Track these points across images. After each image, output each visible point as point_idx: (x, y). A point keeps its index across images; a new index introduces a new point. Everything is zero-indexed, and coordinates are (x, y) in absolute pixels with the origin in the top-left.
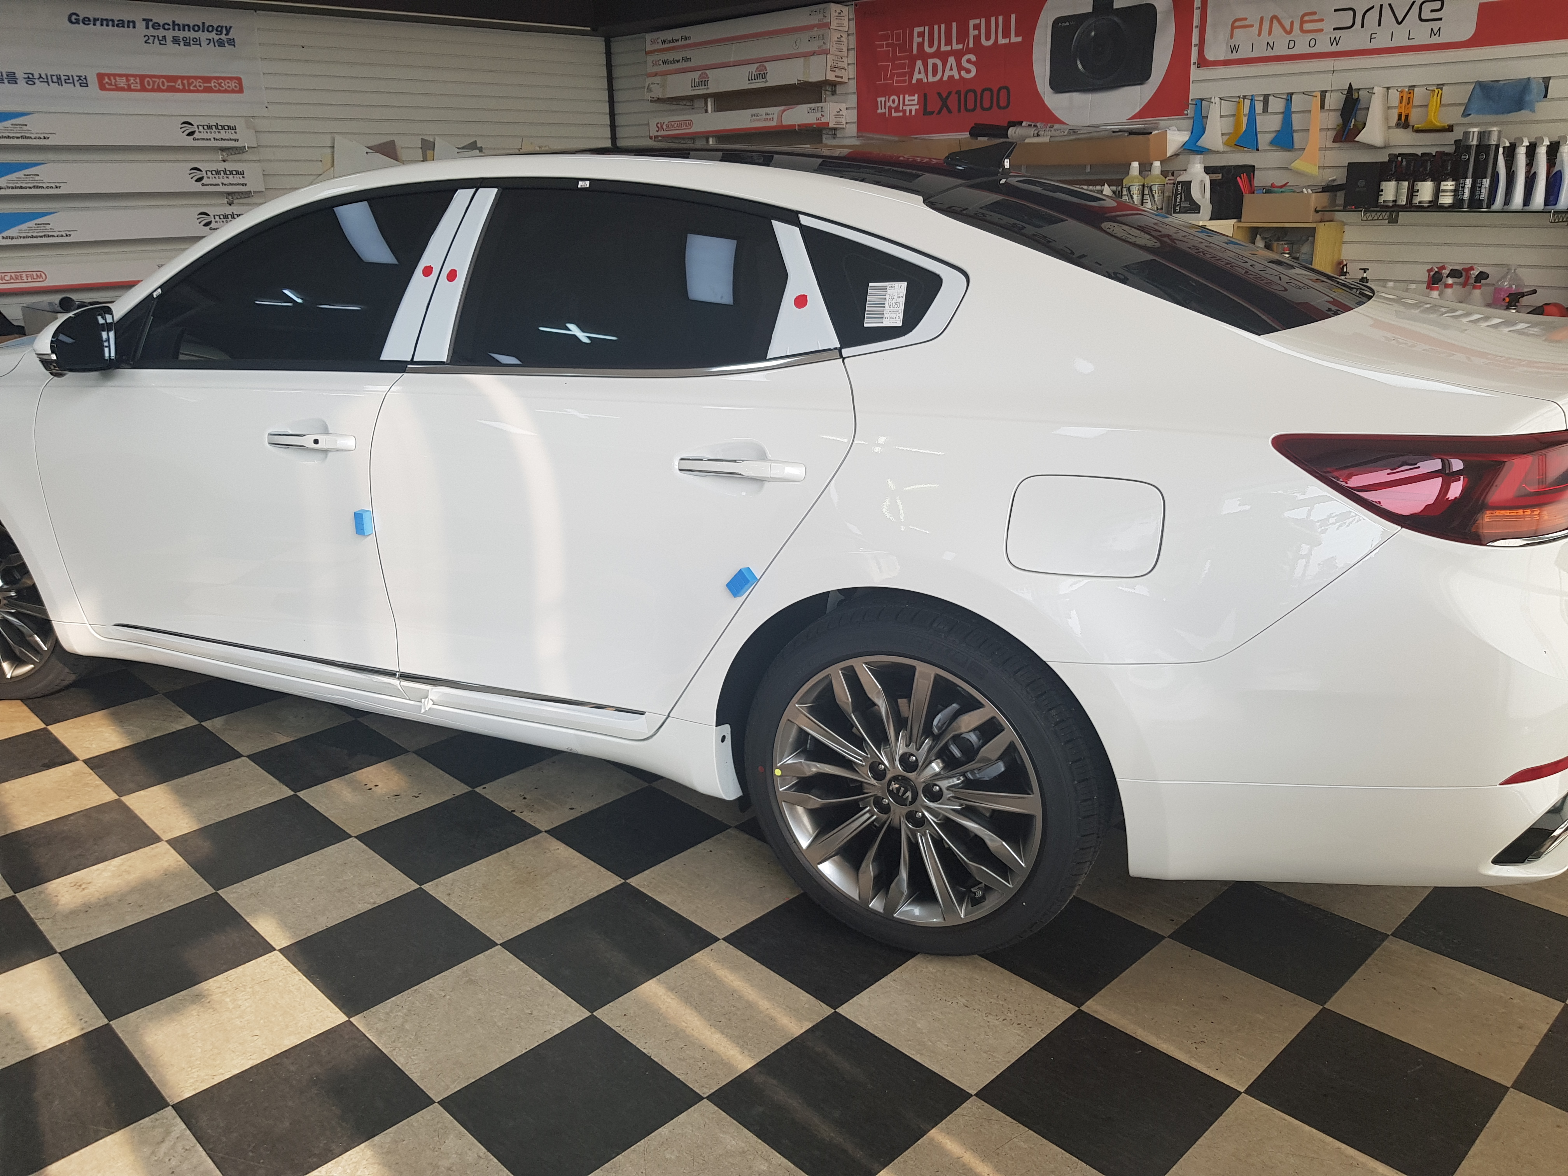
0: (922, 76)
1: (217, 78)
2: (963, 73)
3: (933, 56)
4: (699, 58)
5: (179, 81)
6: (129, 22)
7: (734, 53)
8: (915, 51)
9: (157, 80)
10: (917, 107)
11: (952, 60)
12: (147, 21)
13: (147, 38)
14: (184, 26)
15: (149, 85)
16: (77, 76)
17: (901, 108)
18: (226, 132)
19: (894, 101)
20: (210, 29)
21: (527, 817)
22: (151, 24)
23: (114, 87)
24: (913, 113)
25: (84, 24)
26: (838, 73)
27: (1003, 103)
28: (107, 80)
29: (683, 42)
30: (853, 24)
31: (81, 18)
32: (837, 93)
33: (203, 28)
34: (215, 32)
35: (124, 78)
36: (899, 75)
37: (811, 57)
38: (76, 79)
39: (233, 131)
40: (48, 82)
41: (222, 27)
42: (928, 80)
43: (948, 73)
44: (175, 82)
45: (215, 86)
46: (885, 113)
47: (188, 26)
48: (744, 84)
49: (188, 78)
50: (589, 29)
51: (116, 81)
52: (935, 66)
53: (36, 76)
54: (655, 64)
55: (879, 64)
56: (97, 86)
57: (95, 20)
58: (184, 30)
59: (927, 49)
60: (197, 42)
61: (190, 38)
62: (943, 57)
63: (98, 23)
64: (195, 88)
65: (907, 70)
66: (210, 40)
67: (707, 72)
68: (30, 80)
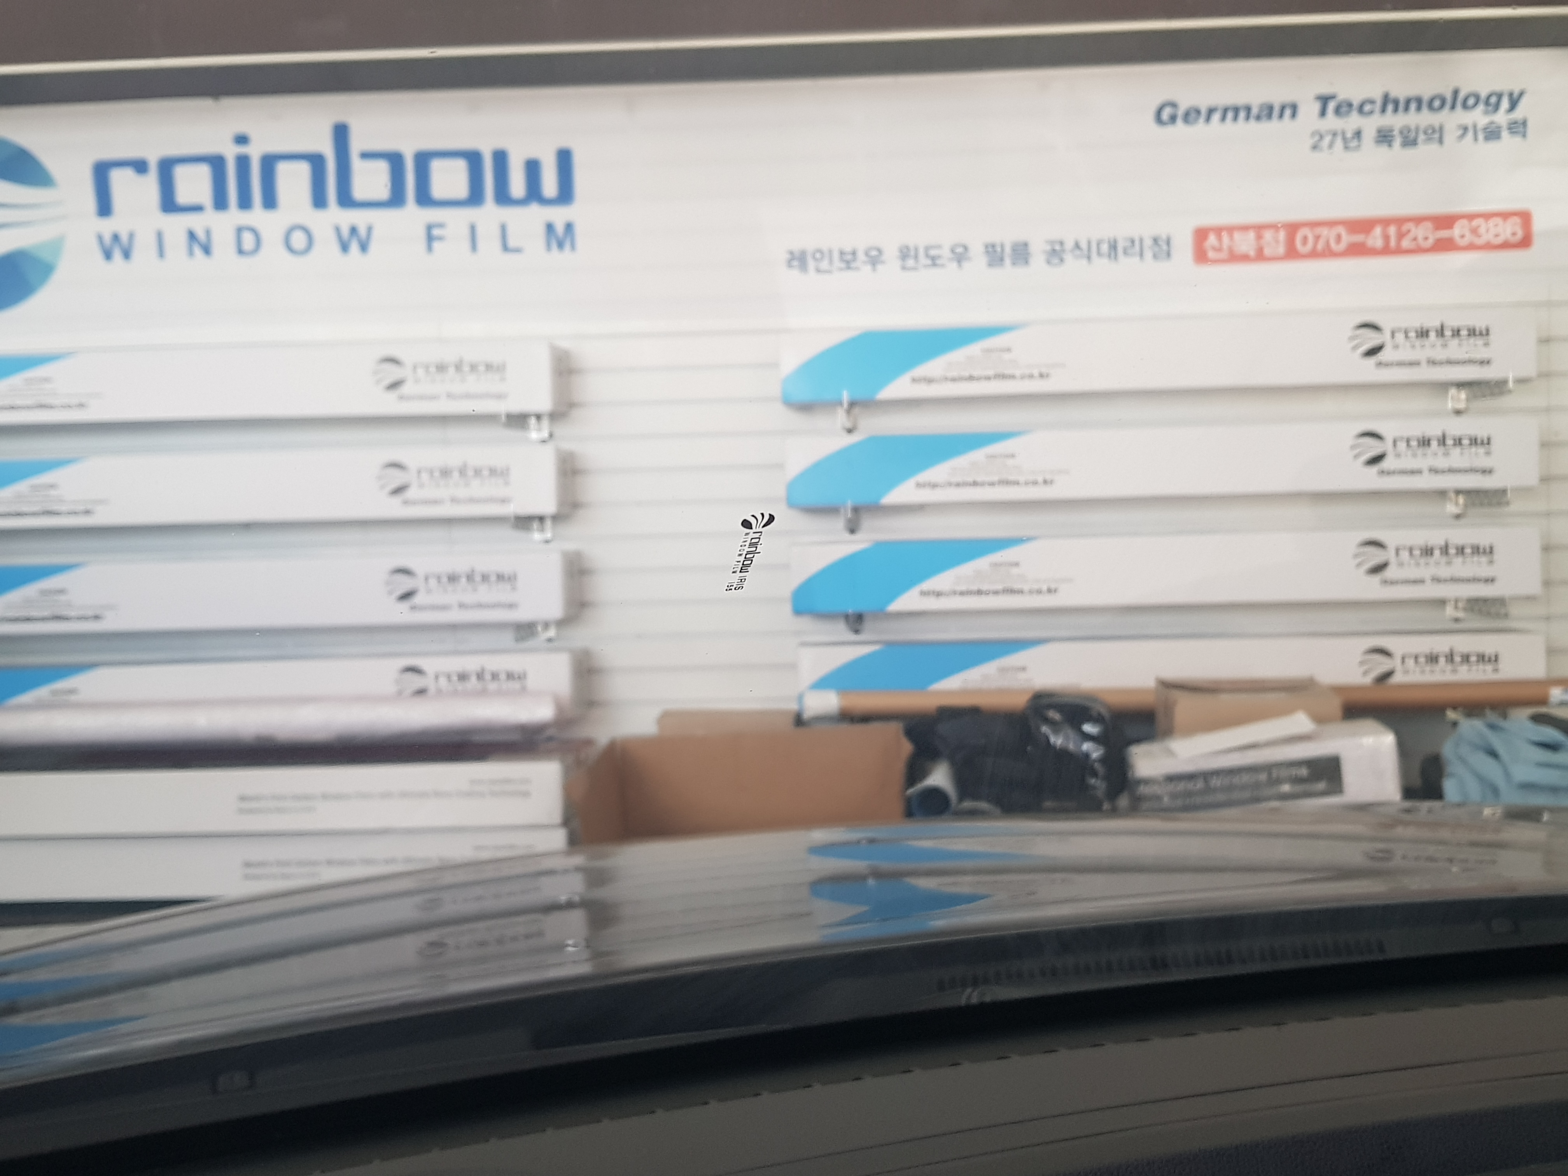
1: (1473, 216)
5: (1378, 231)
6: (1283, 106)
9: (1324, 232)
12: (1324, 100)
13: (1317, 138)
14: (1408, 101)
15: (1305, 243)
16: (1150, 238)
18: (1461, 344)
20: (1471, 102)
22: (1331, 106)
25: (1186, 122)
31: (1181, 112)
33: (1454, 101)
34: (1481, 107)
35: (1252, 235)
38: (1148, 242)
39: (1479, 341)
40: (1089, 258)
41: (1500, 96)
44: (1368, 233)
45: (1462, 236)
47: (1419, 101)
49: (1400, 221)
53: (1069, 244)
57: (1211, 111)
58: (1407, 112)
60: (1436, 134)
61: (1418, 127)
63: (1216, 117)
64: (1412, 245)
66: (1465, 129)
68: (1056, 254)
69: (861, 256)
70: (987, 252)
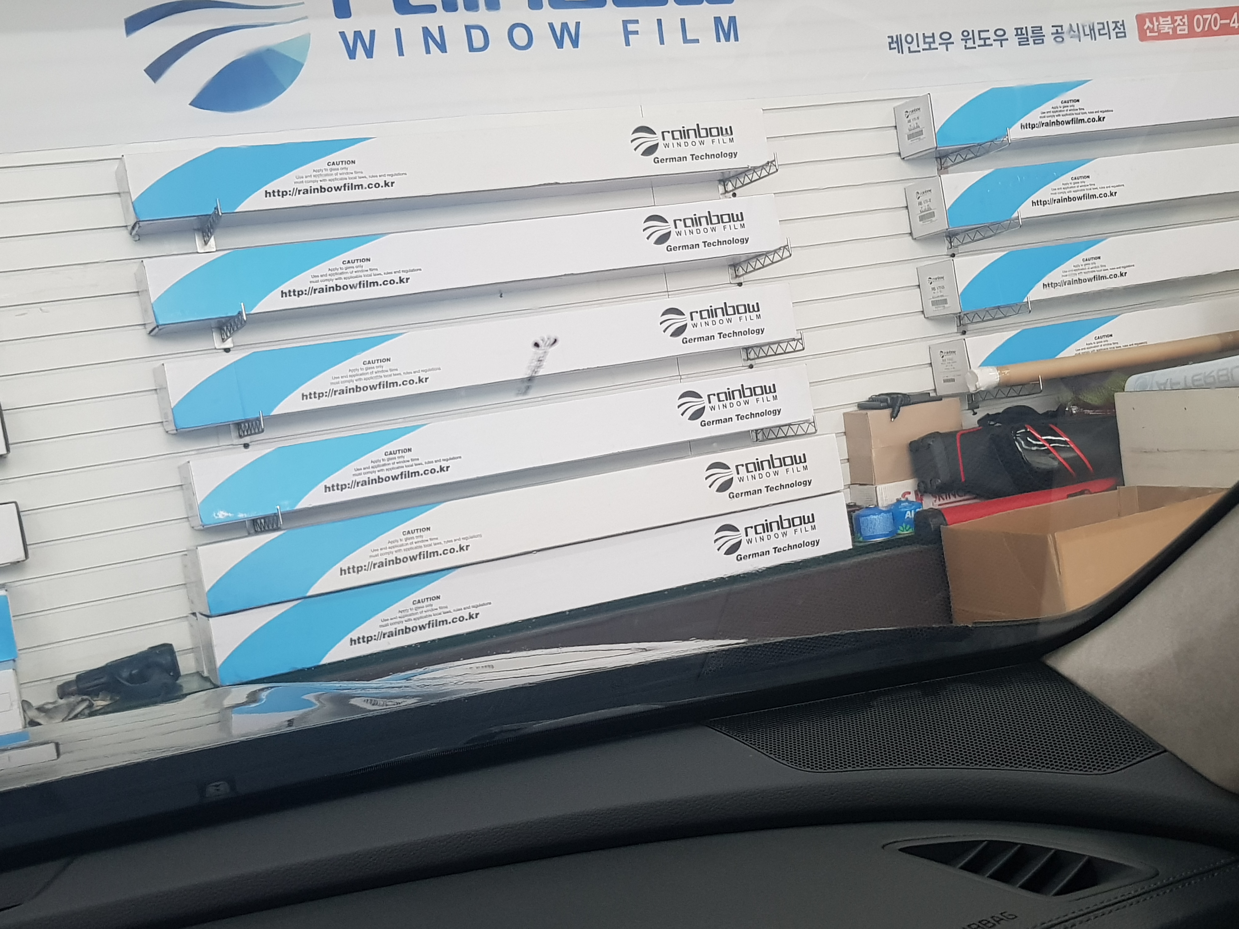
9: (1209, 16)
15: (1198, 25)
16: (1113, 22)
23: (1157, 34)
28: (1148, 24)
35: (1169, 18)
38: (1112, 26)
40: (1078, 37)
44: (1230, 17)
51: (1159, 24)
53: (1066, 29)
56: (1137, 34)
68: (1058, 35)
69: (938, 40)
70: (1017, 34)
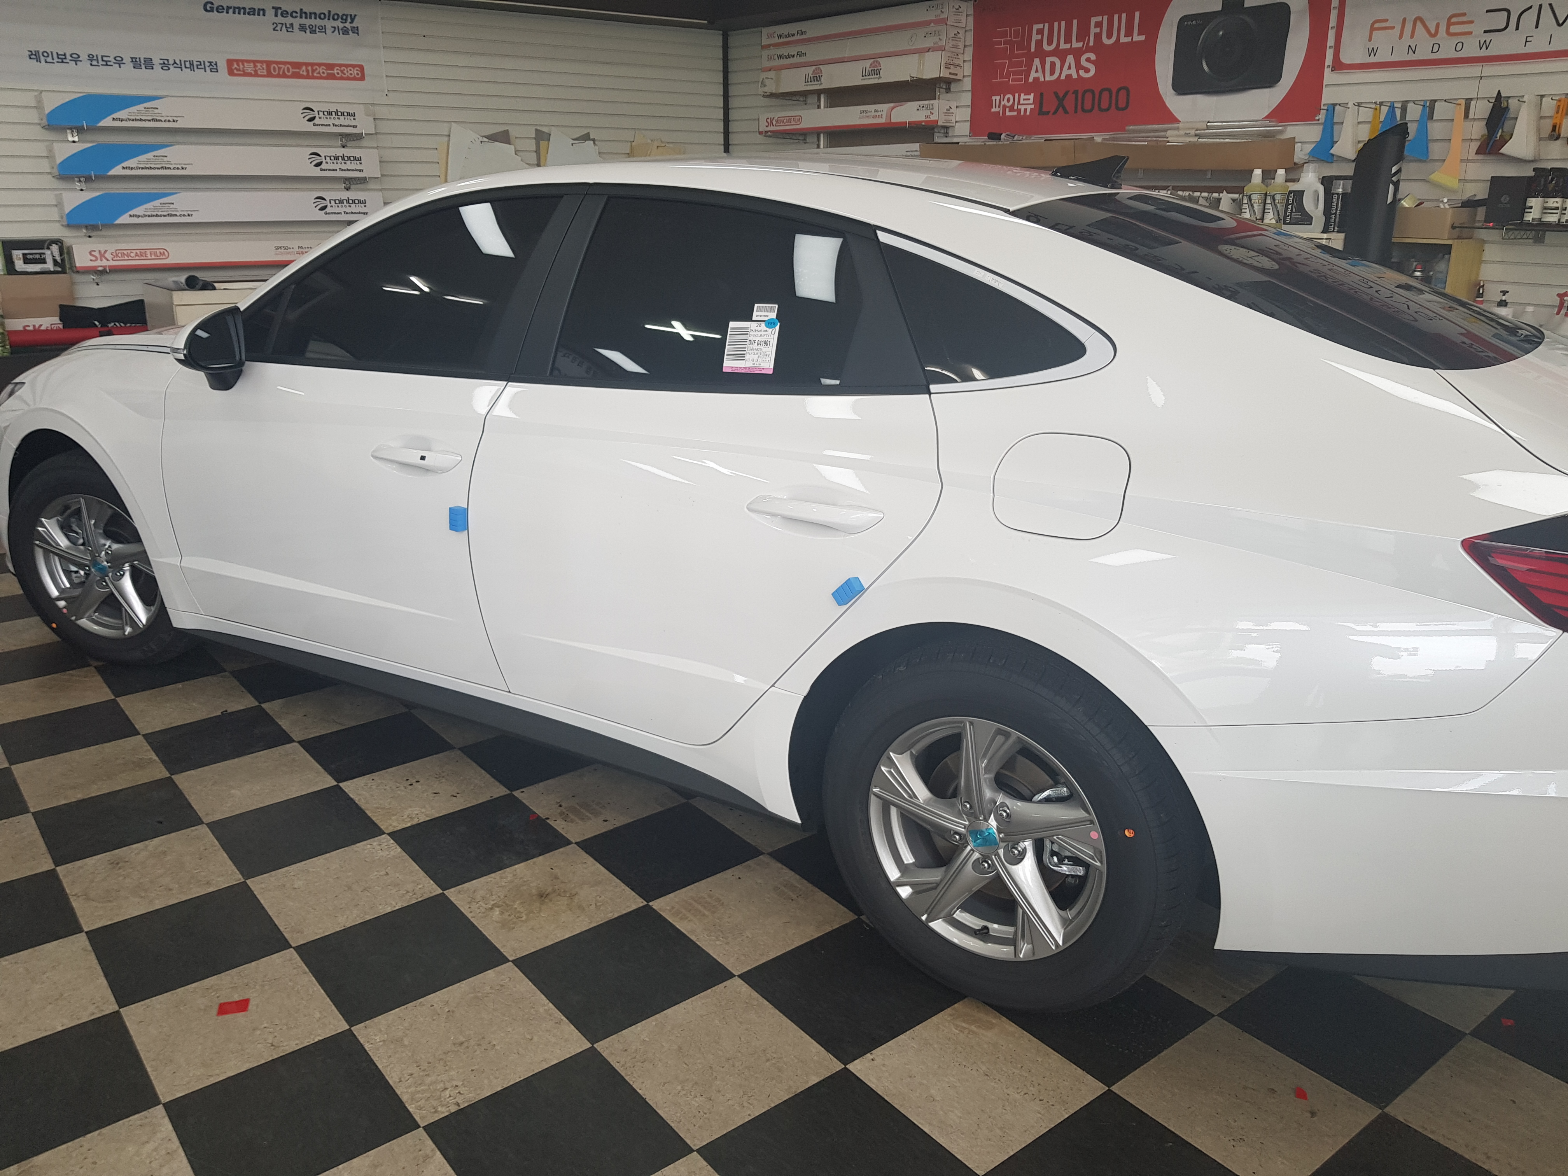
0: (1040, 75)
1: (341, 65)
2: (1081, 72)
3: (1051, 54)
4: (814, 53)
5: (304, 68)
6: (259, 10)
7: (849, 48)
8: (1033, 50)
9: (283, 66)
10: (1033, 106)
11: (1070, 59)
12: (276, 9)
13: (275, 25)
14: (310, 14)
15: (275, 70)
16: (209, 62)
17: (1016, 108)
18: (345, 119)
19: (1008, 100)
20: (336, 17)
21: (559, 825)
22: (280, 11)
23: (242, 73)
24: (1028, 113)
25: (218, 12)
26: (953, 70)
27: (1122, 104)
28: (235, 66)
29: (799, 37)
30: (971, 20)
31: (215, 6)
32: (952, 90)
33: (330, 16)
34: (340, 20)
35: (252, 64)
36: (1015, 73)
37: (926, 54)
38: (207, 64)
39: (352, 118)
41: (347, 16)
42: (1045, 79)
43: (1065, 72)
44: (300, 68)
45: (338, 73)
46: (999, 112)
47: (315, 14)
48: (857, 80)
49: (312, 65)
50: (706, 22)
51: (244, 67)
52: (1053, 64)
53: (171, 62)
54: (770, 58)
55: (995, 61)
56: (226, 71)
57: (228, 8)
58: (310, 18)
59: (1046, 47)
60: (323, 29)
61: (316, 26)
62: (1062, 55)
63: (231, 11)
64: (318, 75)
65: (1024, 68)
66: (335, 28)
67: (820, 66)
68: (165, 65)
69: (68, 57)
70: (132, 61)
